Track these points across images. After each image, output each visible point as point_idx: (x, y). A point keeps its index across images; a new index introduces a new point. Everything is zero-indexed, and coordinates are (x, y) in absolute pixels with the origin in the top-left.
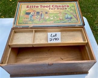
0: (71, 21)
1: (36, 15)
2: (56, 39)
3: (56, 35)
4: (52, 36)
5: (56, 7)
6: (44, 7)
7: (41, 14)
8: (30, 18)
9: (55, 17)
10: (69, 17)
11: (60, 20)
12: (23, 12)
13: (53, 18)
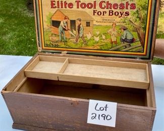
0: (131, 48)
1: (69, 28)
2: (105, 117)
3: (106, 107)
4: (98, 108)
5: (107, 8)
6: (84, 8)
7: (79, 27)
8: (60, 35)
9: (104, 37)
10: (129, 37)
11: (112, 43)
12: (46, 20)
13: (98, 37)
